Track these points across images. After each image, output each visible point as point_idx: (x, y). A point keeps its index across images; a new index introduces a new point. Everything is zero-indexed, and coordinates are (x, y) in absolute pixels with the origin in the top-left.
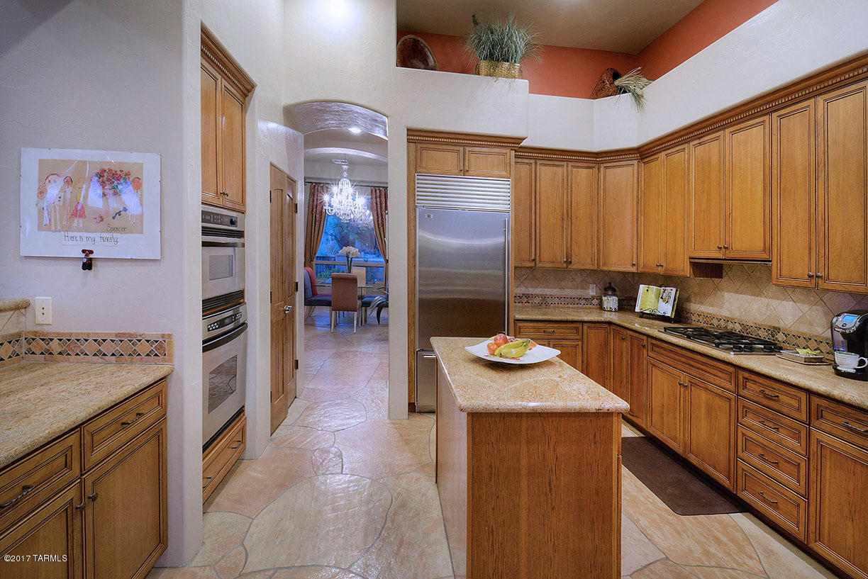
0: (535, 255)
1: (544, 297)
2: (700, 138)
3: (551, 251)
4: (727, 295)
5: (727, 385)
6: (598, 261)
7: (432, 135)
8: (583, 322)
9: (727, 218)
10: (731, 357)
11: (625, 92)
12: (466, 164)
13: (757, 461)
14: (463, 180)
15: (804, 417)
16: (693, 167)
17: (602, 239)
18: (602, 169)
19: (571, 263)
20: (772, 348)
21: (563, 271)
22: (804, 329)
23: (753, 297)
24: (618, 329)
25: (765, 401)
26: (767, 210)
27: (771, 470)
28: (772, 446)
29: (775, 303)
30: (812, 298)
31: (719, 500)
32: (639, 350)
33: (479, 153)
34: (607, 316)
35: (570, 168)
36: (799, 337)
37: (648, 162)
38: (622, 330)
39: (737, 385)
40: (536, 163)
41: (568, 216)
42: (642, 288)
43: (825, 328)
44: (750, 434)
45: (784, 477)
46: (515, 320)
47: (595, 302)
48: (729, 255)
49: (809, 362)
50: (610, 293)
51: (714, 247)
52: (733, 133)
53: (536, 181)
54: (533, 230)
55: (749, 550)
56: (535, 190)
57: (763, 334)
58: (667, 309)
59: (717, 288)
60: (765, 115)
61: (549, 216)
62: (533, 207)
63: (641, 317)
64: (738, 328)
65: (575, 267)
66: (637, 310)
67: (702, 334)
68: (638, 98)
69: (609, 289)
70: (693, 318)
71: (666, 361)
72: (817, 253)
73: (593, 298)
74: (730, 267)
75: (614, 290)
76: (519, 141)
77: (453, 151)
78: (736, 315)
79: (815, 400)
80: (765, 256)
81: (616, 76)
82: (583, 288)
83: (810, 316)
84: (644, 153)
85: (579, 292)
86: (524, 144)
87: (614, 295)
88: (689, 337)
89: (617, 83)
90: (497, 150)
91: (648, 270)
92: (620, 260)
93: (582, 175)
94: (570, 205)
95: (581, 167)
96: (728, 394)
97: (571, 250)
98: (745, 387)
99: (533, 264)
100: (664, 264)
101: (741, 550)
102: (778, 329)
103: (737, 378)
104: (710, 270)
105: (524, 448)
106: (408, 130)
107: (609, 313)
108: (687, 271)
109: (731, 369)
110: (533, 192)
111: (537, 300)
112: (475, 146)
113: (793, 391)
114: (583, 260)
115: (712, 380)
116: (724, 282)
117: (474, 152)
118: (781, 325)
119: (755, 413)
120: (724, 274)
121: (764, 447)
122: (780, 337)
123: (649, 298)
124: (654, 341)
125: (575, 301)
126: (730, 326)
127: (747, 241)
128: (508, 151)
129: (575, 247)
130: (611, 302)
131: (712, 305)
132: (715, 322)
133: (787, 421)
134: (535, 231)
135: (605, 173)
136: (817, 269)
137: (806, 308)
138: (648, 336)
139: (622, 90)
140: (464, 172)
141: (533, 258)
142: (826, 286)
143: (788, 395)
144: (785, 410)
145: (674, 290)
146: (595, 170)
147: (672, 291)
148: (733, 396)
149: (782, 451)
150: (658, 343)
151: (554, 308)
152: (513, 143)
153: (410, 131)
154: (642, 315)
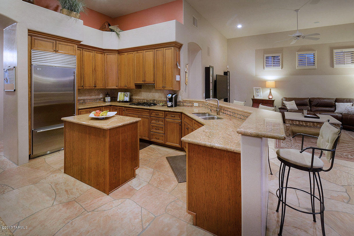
0: (83, 84)
1: (84, 100)
2: (137, 51)
3: (89, 83)
4: (143, 93)
5: (148, 115)
6: (105, 86)
7: (41, 34)
8: (102, 106)
9: (144, 73)
10: (148, 108)
11: (113, 31)
12: (57, 48)
13: (154, 130)
14: (55, 54)
15: (164, 117)
16: (135, 58)
17: (106, 78)
18: (106, 55)
19: (96, 86)
20: (155, 104)
21: (93, 90)
22: (160, 99)
24: (114, 107)
25: (156, 116)
26: (154, 72)
27: (158, 131)
28: (158, 126)
31: (146, 144)
32: (122, 111)
33: (63, 44)
34: (107, 104)
35: (95, 53)
37: (121, 55)
38: (116, 107)
39: (150, 114)
40: (83, 50)
41: (95, 70)
42: (119, 93)
44: (153, 125)
45: (160, 131)
46: (78, 109)
47: (102, 99)
48: (145, 83)
49: (163, 106)
50: (108, 96)
51: (141, 80)
52: (146, 52)
53: (83, 56)
54: (82, 75)
55: (155, 150)
56: (83, 60)
57: (151, 102)
58: (127, 99)
59: (140, 91)
60: (153, 49)
61: (88, 70)
62: (82, 66)
63: (119, 102)
64: (146, 101)
65: (97, 88)
66: (118, 100)
67: (139, 104)
68: (118, 35)
69: (107, 95)
70: (134, 100)
71: (131, 113)
72: (164, 82)
73: (101, 98)
74: (144, 86)
75: (109, 95)
76: (80, 42)
77: (50, 42)
78: (145, 98)
79: (166, 112)
80: (154, 83)
81: (109, 25)
82: (98, 95)
84: (120, 52)
85: (97, 97)
86: (81, 43)
87: (109, 97)
88: (137, 105)
89: (110, 27)
90: (71, 44)
91: (121, 88)
92: (112, 85)
93: (99, 56)
94: (95, 66)
95: (99, 53)
96: (148, 117)
97: (96, 82)
98: (152, 114)
99: (82, 88)
100: (127, 86)
101: (154, 151)
102: (155, 100)
103: (150, 112)
104: (139, 87)
105: (121, 135)
106: (28, 30)
107: (108, 103)
108: (134, 87)
109: (149, 111)
110: (82, 61)
111: (81, 101)
112: (61, 41)
113: (161, 112)
114: (100, 86)
115: (144, 115)
116: (142, 90)
117: (61, 44)
118: (155, 99)
119: (154, 119)
120: (142, 87)
121: (156, 126)
122: (155, 102)
123: (121, 96)
124: (127, 108)
125: (95, 100)
126: (144, 101)
127: (149, 79)
128: (75, 45)
129: (97, 81)
130: (108, 99)
131: (139, 96)
132: (140, 101)
133: (161, 119)
134: (83, 75)
135: (107, 56)
136: (164, 85)
137: (160, 94)
138: (125, 107)
139: (112, 30)
140: (56, 51)
141: (82, 85)
142: (165, 89)
143: (161, 113)
144: (160, 117)
145: (129, 93)
146: (103, 55)
147: (128, 93)
148: (149, 117)
149: (160, 126)
150: (129, 108)
151: (88, 103)
152: (77, 43)
153: (29, 31)
154: (120, 102)
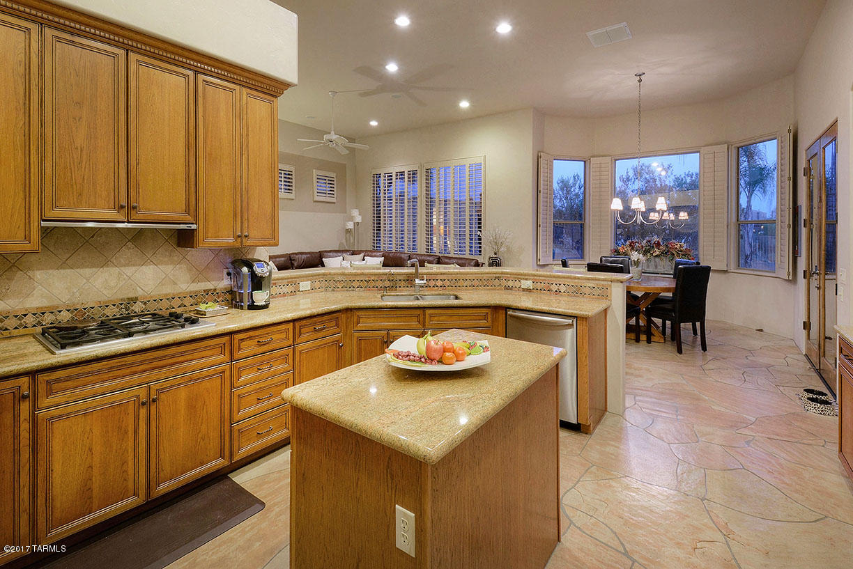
5: (219, 359)
13: (253, 409)
15: (290, 342)
22: (166, 291)
23: (94, 269)
25: (261, 350)
26: (192, 171)
29: (129, 271)
30: (176, 258)
36: (161, 300)
39: (231, 353)
43: (188, 283)
44: (246, 390)
72: (242, 218)
78: (64, 299)
79: (299, 323)
80: (189, 218)
83: (174, 275)
98: (240, 349)
102: (134, 300)
103: (232, 345)
108: (35, 242)
109: (225, 340)
118: (140, 293)
119: (250, 367)
122: (137, 306)
133: (279, 353)
136: (243, 231)
137: (169, 268)
142: (248, 243)
143: (279, 332)
144: (277, 346)
148: (226, 366)
149: (275, 381)
